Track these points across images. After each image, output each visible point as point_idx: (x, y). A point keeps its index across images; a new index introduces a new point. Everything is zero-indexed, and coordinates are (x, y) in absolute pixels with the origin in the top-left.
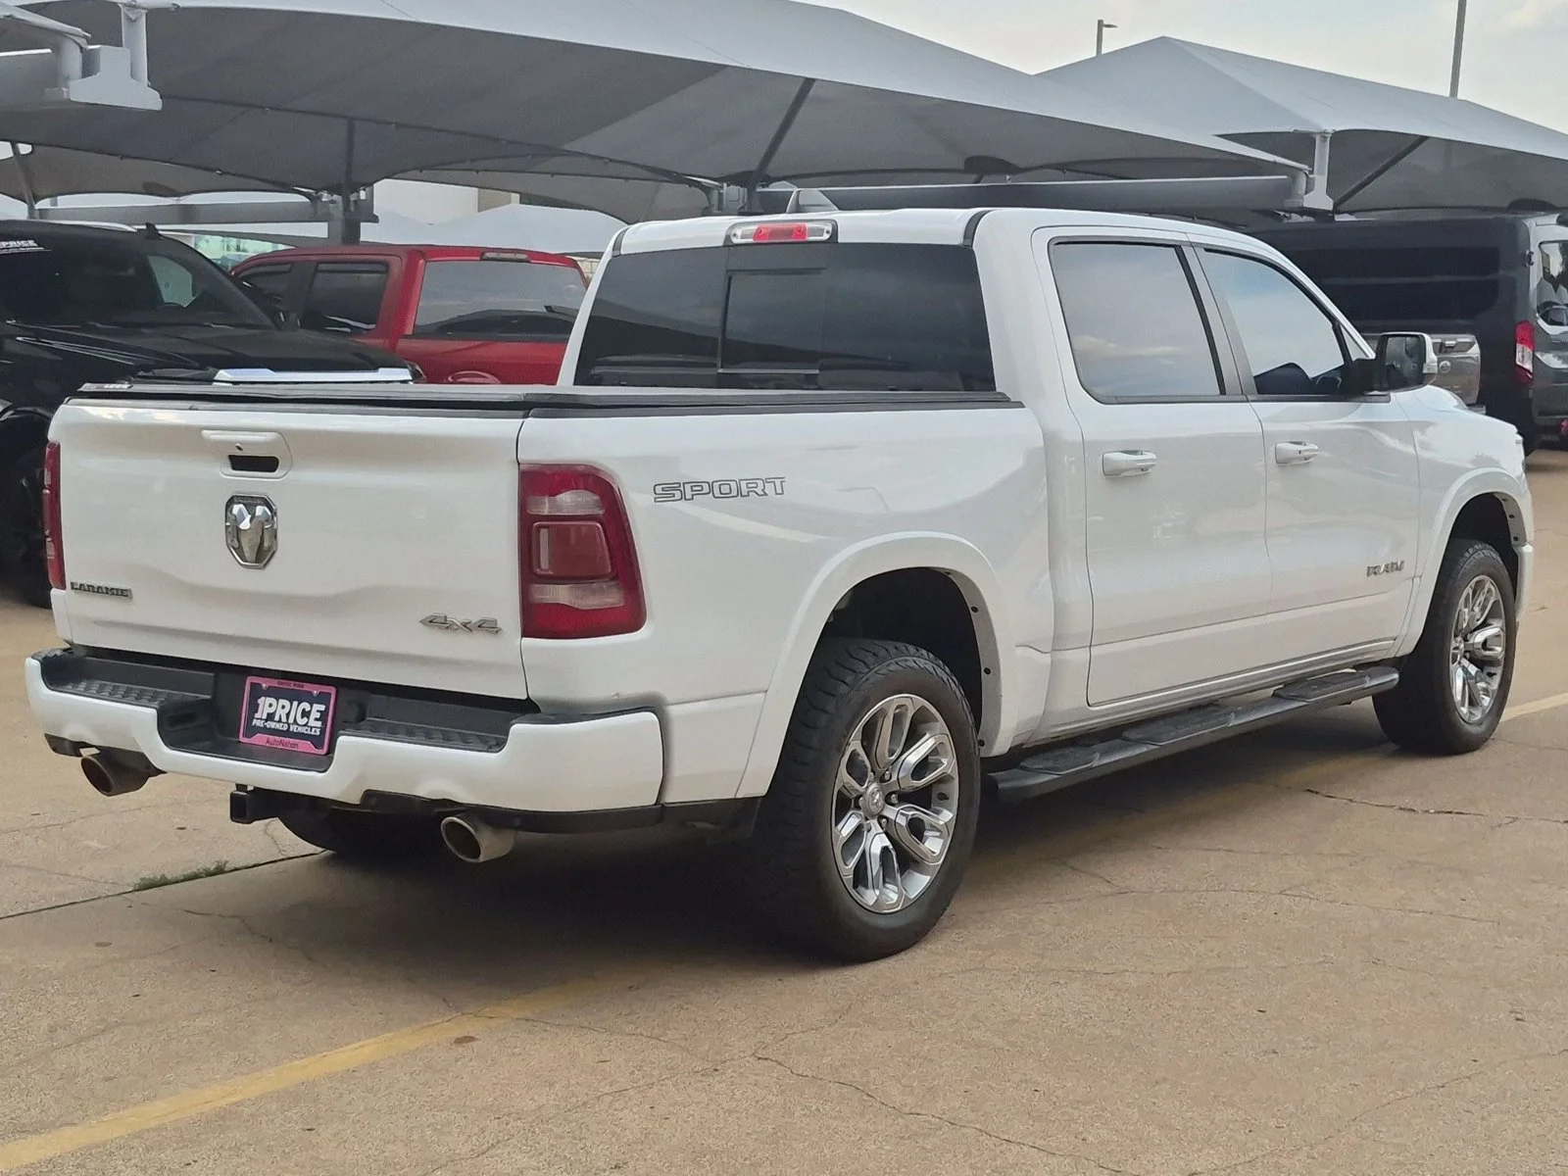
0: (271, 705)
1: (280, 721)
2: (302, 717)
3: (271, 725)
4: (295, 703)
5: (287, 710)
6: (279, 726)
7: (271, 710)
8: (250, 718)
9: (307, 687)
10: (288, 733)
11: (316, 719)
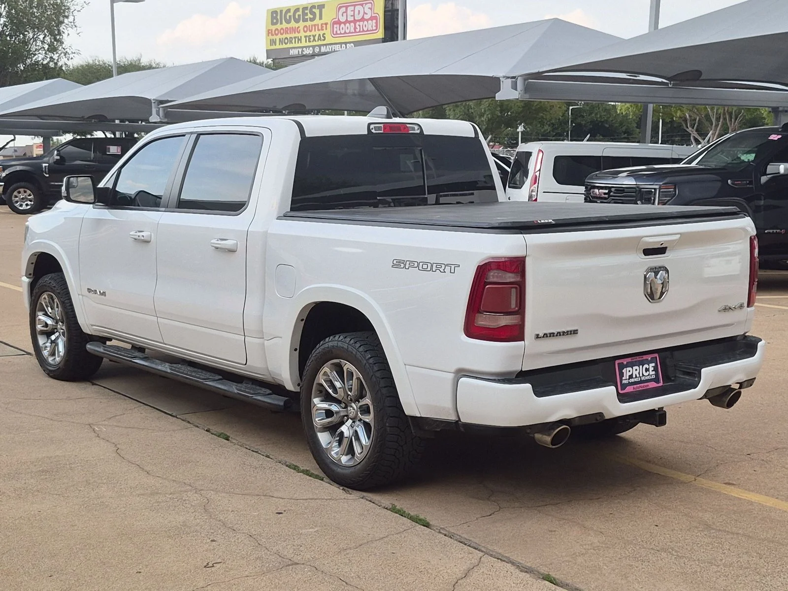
0: (629, 371)
1: (636, 377)
2: (646, 372)
3: (632, 380)
4: (641, 366)
5: (638, 371)
6: (636, 380)
7: (631, 373)
8: (621, 380)
9: (645, 357)
10: (641, 382)
11: (652, 371)
